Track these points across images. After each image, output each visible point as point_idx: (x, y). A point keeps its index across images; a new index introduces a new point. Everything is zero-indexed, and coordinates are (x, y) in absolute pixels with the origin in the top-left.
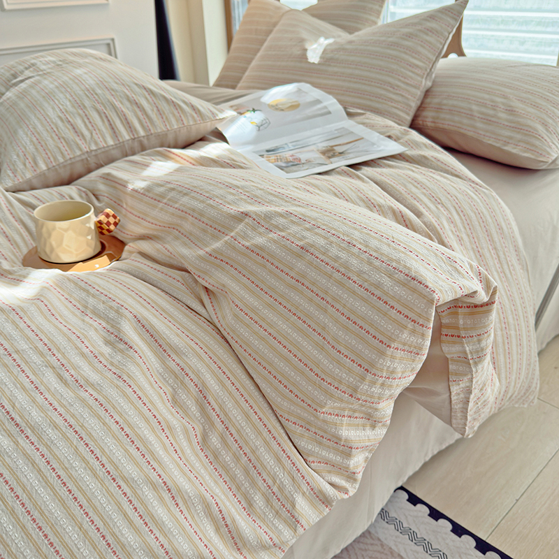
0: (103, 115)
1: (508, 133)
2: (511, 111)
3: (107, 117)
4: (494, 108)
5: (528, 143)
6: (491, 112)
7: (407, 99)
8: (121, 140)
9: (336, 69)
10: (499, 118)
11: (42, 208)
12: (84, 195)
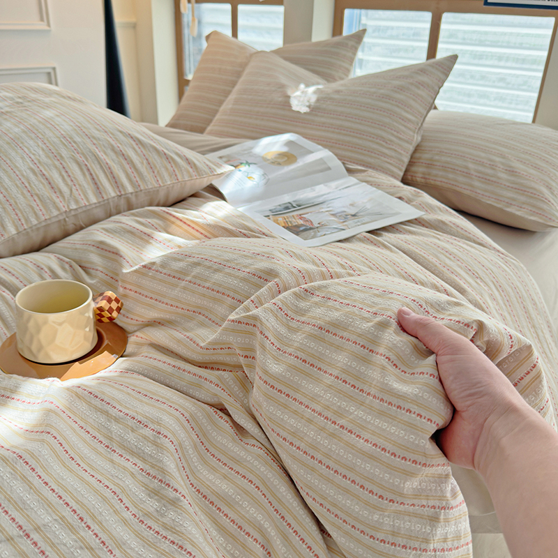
0: (84, 167)
1: (510, 194)
2: (512, 172)
3: (88, 170)
4: (493, 167)
5: (534, 206)
6: (490, 171)
7: (400, 154)
8: (105, 198)
9: (323, 120)
10: (499, 178)
11: (24, 292)
12: (67, 266)
